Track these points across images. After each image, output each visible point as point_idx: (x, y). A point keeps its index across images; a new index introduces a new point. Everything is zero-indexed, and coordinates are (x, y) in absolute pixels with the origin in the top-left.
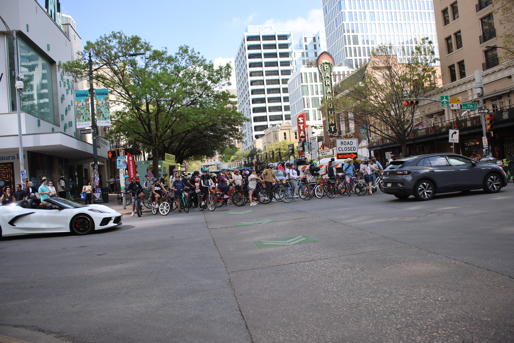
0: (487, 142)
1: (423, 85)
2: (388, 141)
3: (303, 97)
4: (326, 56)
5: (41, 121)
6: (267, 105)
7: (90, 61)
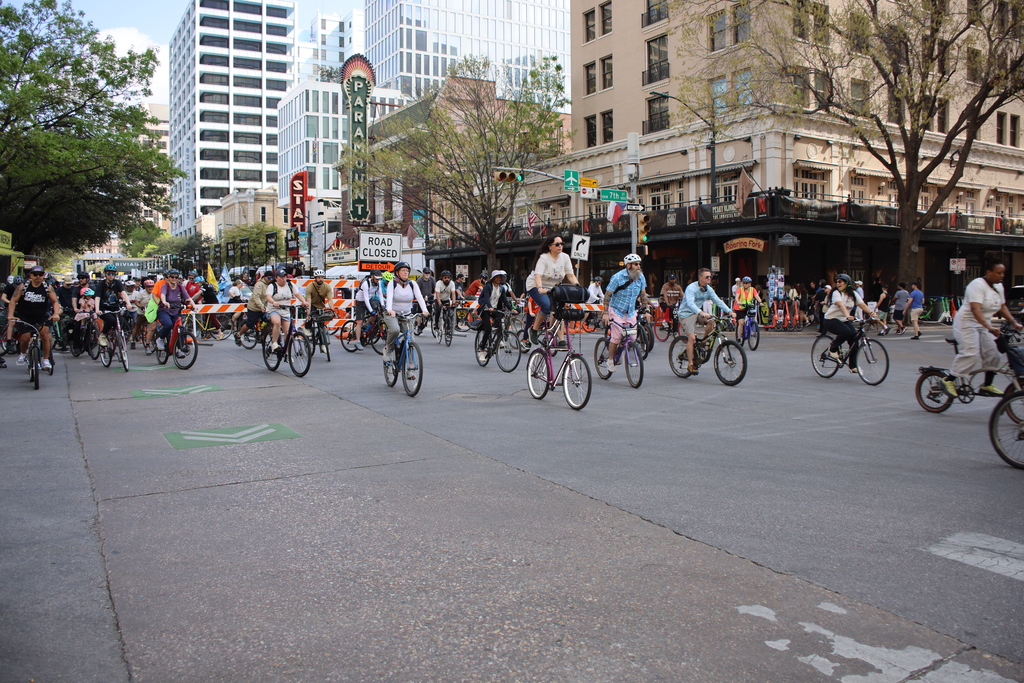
1: (537, 146)
2: (463, 244)
3: (308, 139)
4: (359, 64)
6: (232, 146)
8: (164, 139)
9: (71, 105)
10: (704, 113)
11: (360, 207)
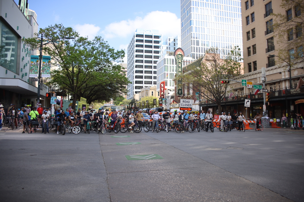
0: (265, 108)
1: (233, 72)
2: (211, 102)
3: (165, 72)
4: (180, 50)
5: (8, 71)
6: (144, 75)
7: (42, 39)
8: (126, 73)
10: (287, 60)
11: (180, 91)
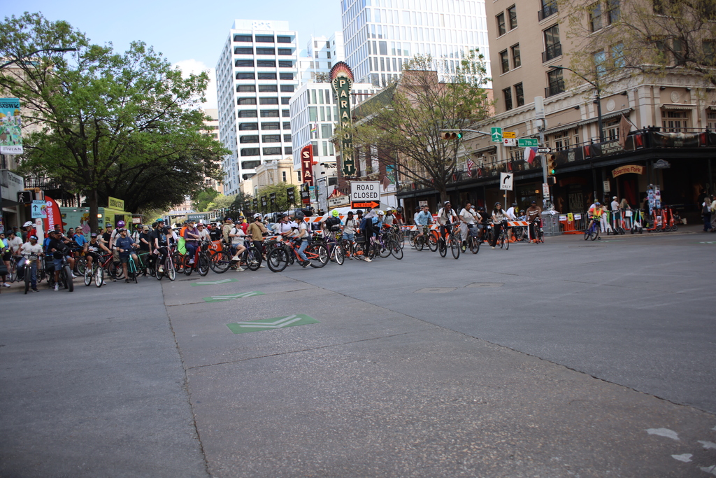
0: (548, 191)
1: (470, 113)
2: (423, 186)
3: (310, 123)
4: (342, 68)
6: (261, 132)
8: (215, 132)
9: (156, 113)
10: (590, 77)
